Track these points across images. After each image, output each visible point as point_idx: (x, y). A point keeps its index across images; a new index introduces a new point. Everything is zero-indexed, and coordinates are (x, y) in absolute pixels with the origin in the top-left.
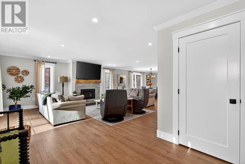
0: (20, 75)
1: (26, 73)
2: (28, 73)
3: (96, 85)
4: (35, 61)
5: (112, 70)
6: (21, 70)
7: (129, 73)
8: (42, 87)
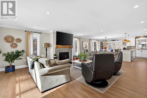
0: (15, 42)
1: (19, 40)
2: (21, 40)
3: (70, 49)
4: (26, 31)
5: (79, 38)
6: (15, 38)
7: (90, 40)
8: (31, 52)
